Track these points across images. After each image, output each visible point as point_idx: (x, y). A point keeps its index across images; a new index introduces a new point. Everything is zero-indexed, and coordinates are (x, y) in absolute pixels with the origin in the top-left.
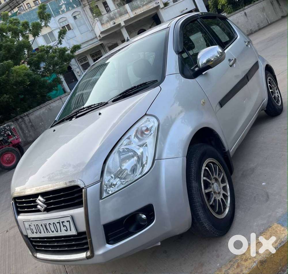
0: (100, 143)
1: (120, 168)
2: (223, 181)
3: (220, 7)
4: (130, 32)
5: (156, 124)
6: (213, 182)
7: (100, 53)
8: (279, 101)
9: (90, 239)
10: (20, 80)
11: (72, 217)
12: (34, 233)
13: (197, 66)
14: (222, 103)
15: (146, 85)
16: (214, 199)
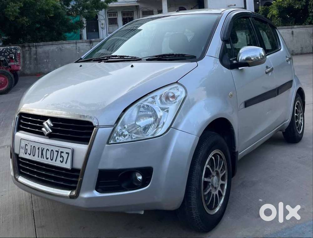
0: (129, 89)
1: (134, 122)
2: (223, 178)
3: (270, 16)
4: (170, 5)
5: (183, 96)
6: (214, 175)
7: (132, 13)
8: (301, 129)
9: (82, 179)
10: (46, 9)
11: (73, 151)
12: (28, 154)
13: (236, 60)
14: (247, 104)
15: (184, 57)
16: (210, 191)
